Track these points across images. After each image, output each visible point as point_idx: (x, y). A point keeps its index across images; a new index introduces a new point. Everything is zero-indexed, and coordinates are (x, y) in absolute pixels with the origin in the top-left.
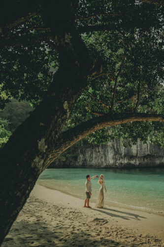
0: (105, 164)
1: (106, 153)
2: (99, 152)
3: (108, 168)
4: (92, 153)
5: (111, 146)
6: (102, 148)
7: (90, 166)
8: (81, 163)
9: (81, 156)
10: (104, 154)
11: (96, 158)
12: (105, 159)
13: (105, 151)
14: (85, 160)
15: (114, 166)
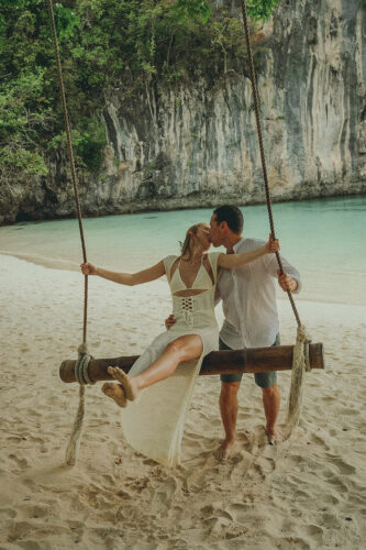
0: (293, 181)
1: (300, 113)
2: (256, 106)
3: (309, 199)
4: (207, 116)
5: (336, 64)
6: (279, 81)
7: (195, 194)
8: (130, 184)
9: (128, 140)
10: (289, 117)
11: (234, 145)
12: (295, 150)
13: (291, 101)
14: (162, 162)
15: (346, 185)
